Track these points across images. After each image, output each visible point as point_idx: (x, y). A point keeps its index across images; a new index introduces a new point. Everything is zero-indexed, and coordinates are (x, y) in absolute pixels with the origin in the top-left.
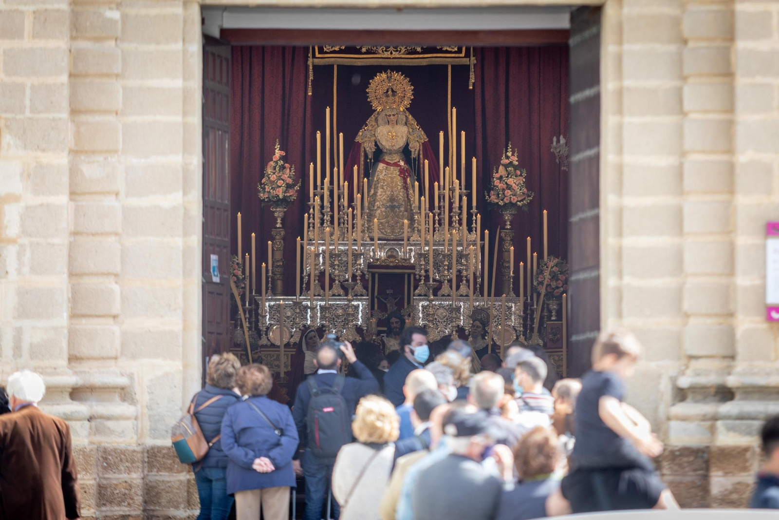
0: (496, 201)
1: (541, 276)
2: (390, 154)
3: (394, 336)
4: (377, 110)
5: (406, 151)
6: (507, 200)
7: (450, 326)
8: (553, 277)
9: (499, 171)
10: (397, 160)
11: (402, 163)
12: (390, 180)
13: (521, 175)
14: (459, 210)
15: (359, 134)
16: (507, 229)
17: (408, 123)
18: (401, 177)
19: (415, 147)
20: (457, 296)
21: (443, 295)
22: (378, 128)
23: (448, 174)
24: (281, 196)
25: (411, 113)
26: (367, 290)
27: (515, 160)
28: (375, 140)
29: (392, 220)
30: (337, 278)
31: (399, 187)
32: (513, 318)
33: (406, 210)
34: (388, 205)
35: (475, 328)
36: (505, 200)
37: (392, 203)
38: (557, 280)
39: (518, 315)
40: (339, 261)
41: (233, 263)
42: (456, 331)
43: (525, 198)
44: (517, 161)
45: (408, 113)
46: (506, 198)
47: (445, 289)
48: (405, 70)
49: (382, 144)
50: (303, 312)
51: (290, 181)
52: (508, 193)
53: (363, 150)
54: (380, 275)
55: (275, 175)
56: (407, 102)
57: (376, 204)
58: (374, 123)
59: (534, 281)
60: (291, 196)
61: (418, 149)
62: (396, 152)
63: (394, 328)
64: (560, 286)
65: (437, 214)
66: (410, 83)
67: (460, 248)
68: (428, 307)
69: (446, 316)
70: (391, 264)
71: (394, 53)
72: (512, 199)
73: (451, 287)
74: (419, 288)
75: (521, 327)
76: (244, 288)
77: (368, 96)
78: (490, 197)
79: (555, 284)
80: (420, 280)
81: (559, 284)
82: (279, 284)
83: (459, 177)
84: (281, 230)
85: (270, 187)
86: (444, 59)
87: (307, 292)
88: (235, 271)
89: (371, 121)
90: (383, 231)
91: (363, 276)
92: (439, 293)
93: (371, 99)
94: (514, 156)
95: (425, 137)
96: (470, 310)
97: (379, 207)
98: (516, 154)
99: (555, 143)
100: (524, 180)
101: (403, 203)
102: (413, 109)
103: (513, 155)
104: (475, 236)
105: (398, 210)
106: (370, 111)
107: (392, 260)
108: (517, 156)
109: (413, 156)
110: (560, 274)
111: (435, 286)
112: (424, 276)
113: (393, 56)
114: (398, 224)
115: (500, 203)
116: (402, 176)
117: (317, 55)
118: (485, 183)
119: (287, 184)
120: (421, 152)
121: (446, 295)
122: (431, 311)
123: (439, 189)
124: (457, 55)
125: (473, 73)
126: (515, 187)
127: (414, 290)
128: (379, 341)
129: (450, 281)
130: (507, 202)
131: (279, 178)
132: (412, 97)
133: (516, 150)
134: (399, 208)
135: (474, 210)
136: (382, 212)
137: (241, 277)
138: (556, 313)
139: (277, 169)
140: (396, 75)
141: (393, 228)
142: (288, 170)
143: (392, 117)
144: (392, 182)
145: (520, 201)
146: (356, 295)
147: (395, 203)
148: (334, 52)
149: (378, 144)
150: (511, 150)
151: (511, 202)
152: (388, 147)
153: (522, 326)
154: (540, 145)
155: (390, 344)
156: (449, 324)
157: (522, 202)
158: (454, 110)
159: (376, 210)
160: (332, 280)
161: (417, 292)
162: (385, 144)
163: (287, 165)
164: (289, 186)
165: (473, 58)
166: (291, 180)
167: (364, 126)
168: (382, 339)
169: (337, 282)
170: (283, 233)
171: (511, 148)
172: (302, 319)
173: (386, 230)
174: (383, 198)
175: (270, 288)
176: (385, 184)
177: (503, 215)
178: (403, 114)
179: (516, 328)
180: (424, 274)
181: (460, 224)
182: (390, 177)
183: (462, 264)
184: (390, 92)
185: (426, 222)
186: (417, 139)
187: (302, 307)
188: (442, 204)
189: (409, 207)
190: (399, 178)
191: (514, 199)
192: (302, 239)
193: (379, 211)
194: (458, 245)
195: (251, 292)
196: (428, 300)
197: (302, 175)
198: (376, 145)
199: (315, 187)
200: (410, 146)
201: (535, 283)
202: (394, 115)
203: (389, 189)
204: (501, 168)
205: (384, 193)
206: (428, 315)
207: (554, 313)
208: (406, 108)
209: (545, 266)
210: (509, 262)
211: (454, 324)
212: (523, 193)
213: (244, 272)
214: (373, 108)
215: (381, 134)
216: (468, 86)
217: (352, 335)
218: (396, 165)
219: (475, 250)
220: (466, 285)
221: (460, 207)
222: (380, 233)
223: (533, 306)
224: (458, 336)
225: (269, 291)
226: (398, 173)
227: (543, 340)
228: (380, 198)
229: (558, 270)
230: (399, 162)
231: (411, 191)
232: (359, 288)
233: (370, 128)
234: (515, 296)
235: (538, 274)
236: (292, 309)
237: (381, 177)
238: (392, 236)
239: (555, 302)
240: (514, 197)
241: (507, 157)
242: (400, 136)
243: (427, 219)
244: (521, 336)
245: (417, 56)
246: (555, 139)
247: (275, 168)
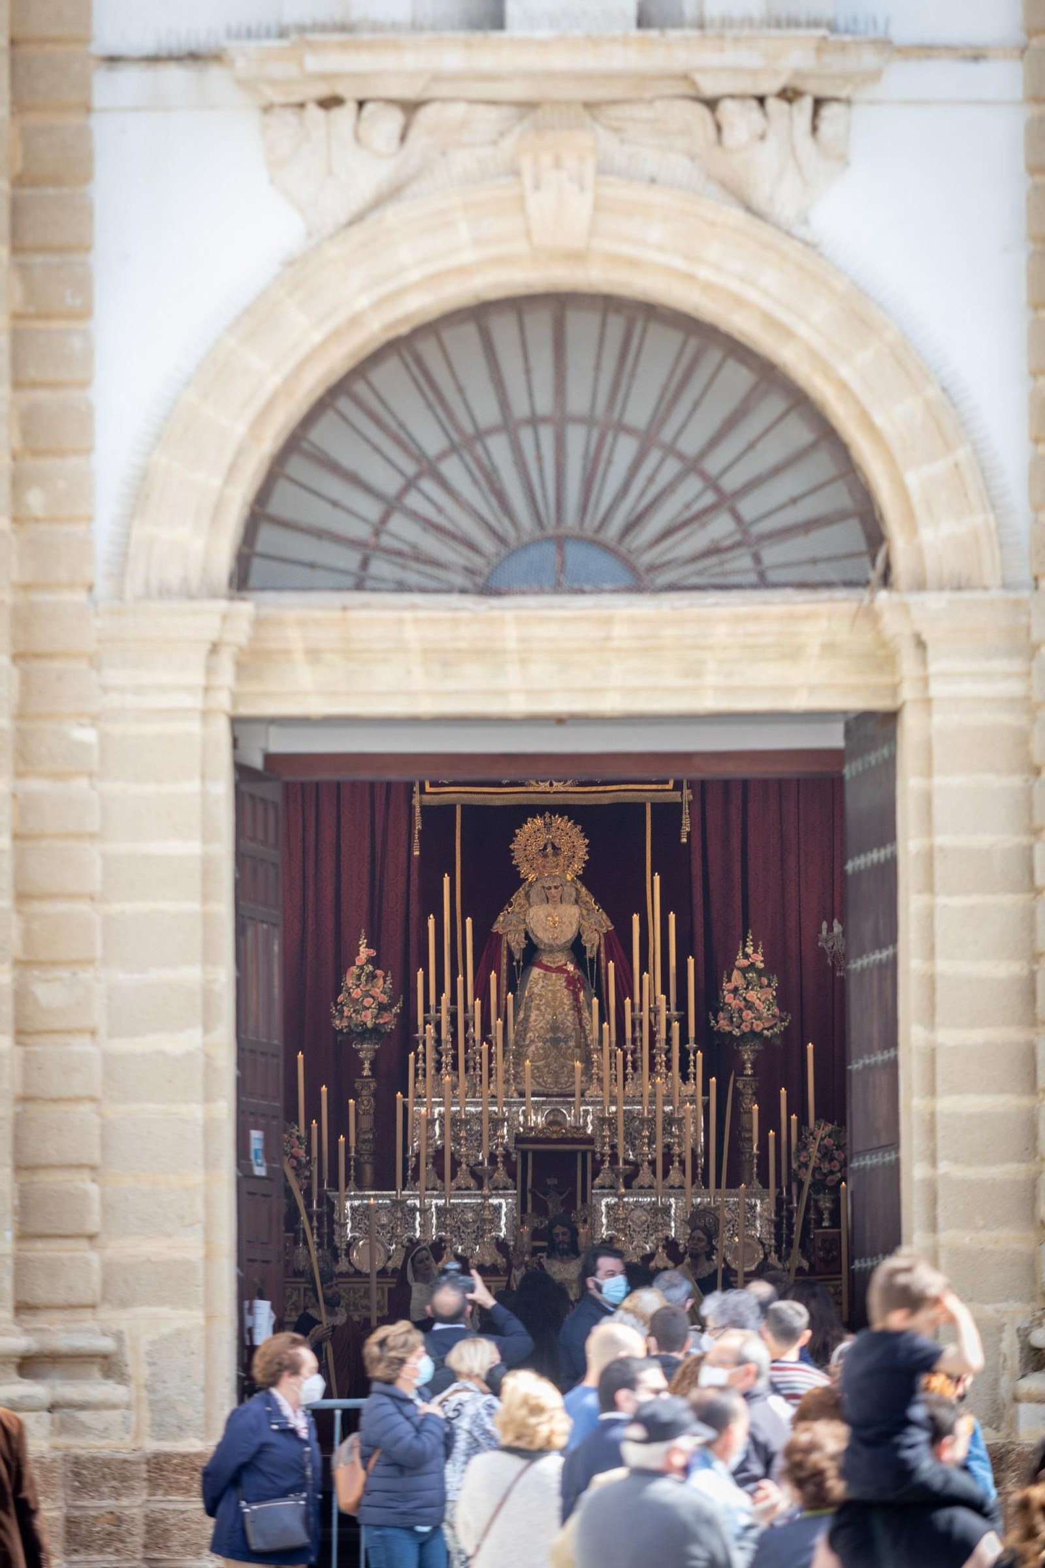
0: (728, 1029)
1: (804, 1154)
2: (551, 952)
3: (559, 1257)
4: (527, 879)
5: (576, 947)
6: (746, 1026)
7: (653, 1237)
8: (824, 1155)
9: (733, 979)
10: (563, 962)
11: (571, 967)
12: (550, 995)
13: (769, 985)
14: (666, 1044)
15: (498, 919)
16: (747, 1076)
17: (579, 900)
18: (569, 990)
19: (593, 941)
20: (664, 1187)
21: (641, 1187)
22: (530, 910)
23: (647, 984)
24: (369, 1025)
25: (585, 884)
26: (515, 1180)
27: (759, 960)
28: (525, 929)
29: (555, 1062)
30: (463, 1160)
31: (567, 1008)
32: (758, 1223)
33: (578, 1046)
34: (548, 1036)
35: (695, 1242)
36: (743, 1026)
37: (555, 1034)
38: (832, 1159)
39: (767, 1219)
40: (466, 1131)
41: (290, 1136)
42: (664, 1247)
43: (776, 1024)
44: (762, 962)
45: (579, 884)
46: (744, 1024)
47: (645, 1177)
48: (574, 813)
49: (536, 936)
50: (407, 1217)
51: (384, 999)
52: (748, 1015)
53: (506, 945)
54: (536, 1153)
55: (359, 990)
56: (578, 866)
57: (528, 1036)
58: (523, 902)
59: (793, 1161)
60: (385, 1023)
61: (597, 944)
62: (561, 949)
63: (560, 1243)
64: (836, 1169)
65: (629, 1052)
66: (583, 834)
67: (668, 1109)
68: (616, 1207)
69: (646, 1221)
70: (555, 1136)
71: (555, 784)
72: (754, 1026)
73: (654, 1173)
74: (601, 1175)
75: (771, 1238)
76: (309, 1178)
77: (513, 857)
78: (717, 1022)
79: (827, 1166)
80: (602, 1162)
81: (835, 1166)
82: (368, 1170)
83: (665, 990)
84: (371, 1080)
85: (352, 1010)
86: (640, 793)
87: (414, 1184)
88: (294, 1150)
89: (518, 897)
90: (541, 1080)
91: (507, 1156)
92: (635, 1183)
93: (518, 861)
94: (757, 953)
95: (609, 923)
96: (687, 1212)
97: (532, 1041)
98: (760, 950)
99: (824, 933)
100: (774, 993)
101: (573, 1034)
102: (588, 878)
103: (755, 951)
104: (694, 1087)
105: (564, 1046)
106: (514, 881)
107: (555, 1128)
108: (762, 953)
109: (589, 955)
110: (837, 1149)
111: (628, 1172)
112: (610, 1156)
113: (554, 789)
114: (565, 1069)
115: (734, 1033)
116: (571, 988)
117: (428, 789)
118: (710, 1000)
119: (380, 1004)
120: (602, 949)
121: (646, 1186)
122: (621, 1213)
123: (633, 1010)
124: (660, 787)
125: (688, 816)
126: (760, 1006)
127: (593, 1179)
128: (535, 1265)
129: (652, 1163)
130: (746, 1030)
131: (367, 994)
132: (587, 858)
133: (760, 943)
134: (566, 1042)
135: (692, 1045)
136: (537, 1049)
137: (304, 1160)
138: (829, 1214)
139: (363, 978)
140: (558, 821)
141: (556, 1075)
142: (381, 981)
143: (553, 890)
144: (554, 999)
145: (768, 1029)
146: (496, 1188)
147: (560, 1035)
148: (456, 784)
149: (531, 935)
150: (751, 943)
151: (752, 1032)
152: (546, 941)
153: (773, 1236)
154: (800, 936)
155: (554, 1269)
156: (652, 1235)
157: (771, 1031)
158: (657, 878)
159: (528, 1046)
160: (456, 1164)
161: (597, 1181)
162: (543, 936)
163: (379, 972)
164: (382, 1008)
165: (686, 792)
166: (385, 997)
167: (507, 906)
168: (540, 1262)
169: (464, 1166)
170: (373, 1085)
171: (751, 940)
172: (406, 1228)
173: (545, 1079)
174: (540, 1025)
175: (352, 1178)
176: (543, 1002)
177: (740, 1052)
178: (571, 886)
179: (764, 1240)
180: (609, 1152)
181: (669, 1067)
182: (550, 990)
183: (672, 1135)
184: (549, 849)
185: (611, 1064)
186: (594, 927)
187: (406, 1209)
188: (637, 1034)
189: (583, 1040)
190: (566, 992)
191: (757, 1025)
192: (406, 1095)
193: (533, 1048)
194: (666, 1103)
195: (320, 1185)
196: (616, 1195)
197: (405, 988)
198: (527, 937)
199: (427, 1009)
200: (584, 937)
201: (794, 1166)
202: (556, 887)
203: (549, 1010)
204: (736, 974)
205: (541, 1018)
206: (616, 1220)
207: (826, 1216)
208: (576, 876)
209: (811, 1137)
210: (751, 1130)
211: (660, 1235)
212: (773, 1016)
213: (308, 1151)
214: (522, 876)
215: (535, 919)
216: (680, 838)
217: (490, 1255)
218: (560, 970)
219: (693, 1111)
220: (679, 1169)
221: (669, 1040)
222: (535, 1083)
223: (791, 1203)
224: (667, 1254)
225: (352, 1183)
226: (564, 984)
227: (808, 1260)
228: (535, 1026)
229: (832, 1142)
230: (566, 965)
231: (586, 1014)
232: (501, 1175)
233: (517, 910)
234: (760, 1186)
235: (798, 1150)
236: (389, 1211)
237: (536, 990)
238: (556, 1089)
239: (827, 1196)
240: (759, 1022)
241: (746, 956)
242: (567, 923)
243: (613, 1060)
244: (773, 1253)
245: (594, 789)
246: (825, 925)
247: (359, 977)
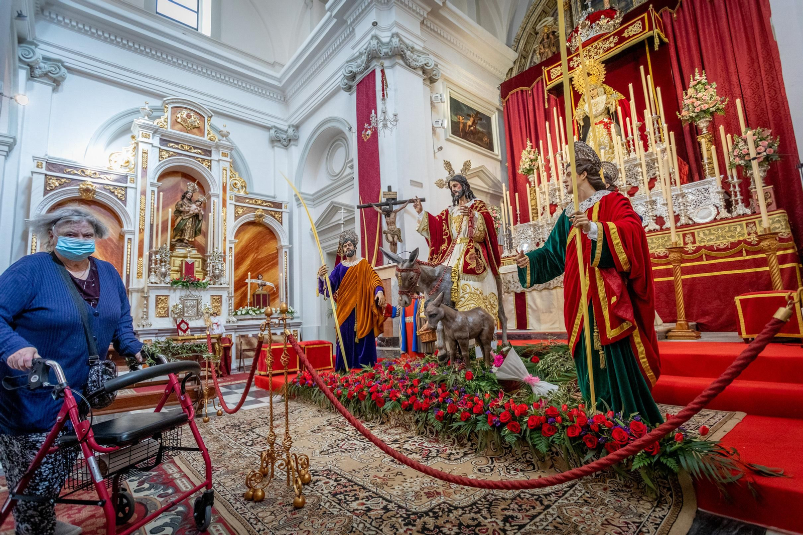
0: (687, 115)
2: (596, 117)
4: (582, 93)
5: (607, 111)
7: (648, 217)
9: (689, 94)
11: (606, 120)
13: (711, 88)
16: (704, 134)
17: (606, 92)
19: (613, 106)
21: (639, 195)
22: (585, 105)
25: (607, 84)
32: (712, 197)
33: (610, 148)
37: (600, 147)
39: (718, 193)
44: (705, 79)
45: (605, 85)
46: (696, 109)
47: (641, 190)
56: (602, 78)
58: (583, 102)
62: (600, 114)
69: (644, 210)
72: (703, 108)
73: (645, 187)
77: (575, 87)
78: (681, 115)
86: (633, 41)
95: (622, 96)
98: (704, 75)
100: (715, 90)
101: (608, 145)
103: (701, 76)
109: (612, 111)
115: (693, 116)
117: (548, 83)
120: (617, 106)
121: (642, 194)
124: (642, 34)
126: (705, 98)
129: (645, 183)
130: (698, 111)
132: (605, 72)
133: (704, 72)
134: (605, 149)
140: (588, 62)
142: (533, 152)
147: (602, 146)
148: (558, 76)
149: (587, 114)
150: (698, 74)
151: (702, 111)
153: (721, 200)
157: (714, 108)
158: (643, 67)
164: (533, 161)
167: (577, 108)
178: (601, 87)
179: (717, 205)
183: (655, 168)
186: (613, 100)
190: (604, 130)
198: (585, 115)
200: (610, 105)
201: (732, 160)
202: (593, 90)
204: (690, 90)
208: (602, 82)
212: (715, 100)
218: (601, 122)
226: (603, 127)
230: (603, 119)
233: (581, 107)
237: (591, 134)
240: (706, 105)
241: (695, 80)
242: (601, 103)
244: (723, 210)
245: (612, 50)
